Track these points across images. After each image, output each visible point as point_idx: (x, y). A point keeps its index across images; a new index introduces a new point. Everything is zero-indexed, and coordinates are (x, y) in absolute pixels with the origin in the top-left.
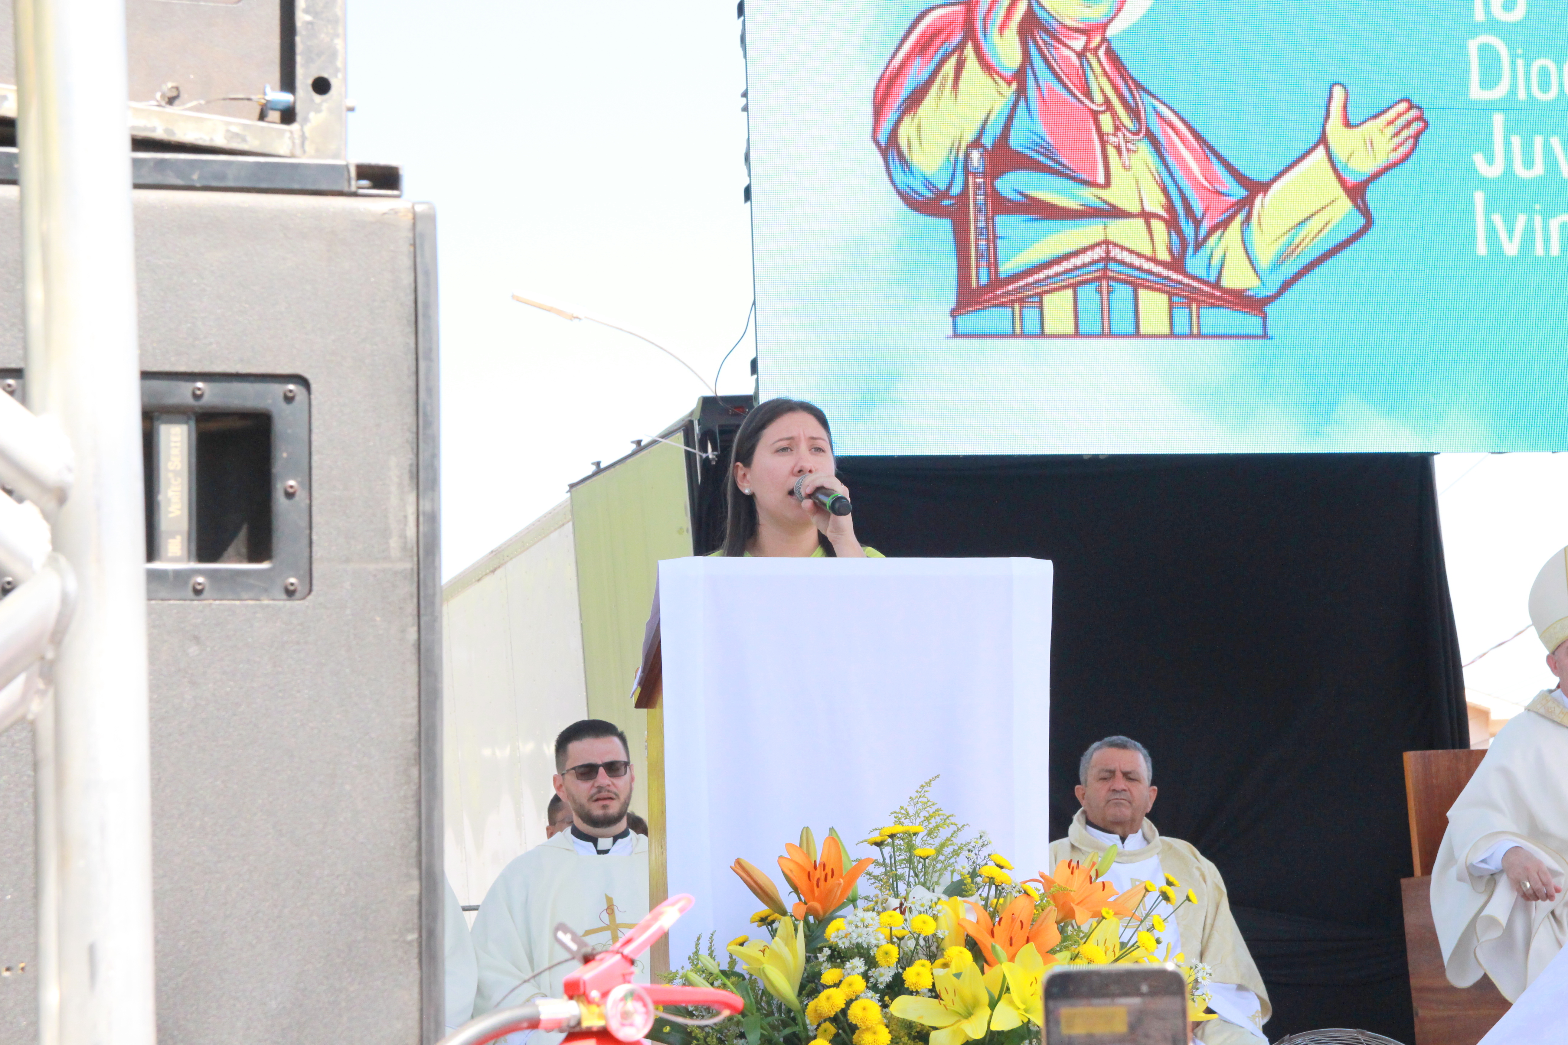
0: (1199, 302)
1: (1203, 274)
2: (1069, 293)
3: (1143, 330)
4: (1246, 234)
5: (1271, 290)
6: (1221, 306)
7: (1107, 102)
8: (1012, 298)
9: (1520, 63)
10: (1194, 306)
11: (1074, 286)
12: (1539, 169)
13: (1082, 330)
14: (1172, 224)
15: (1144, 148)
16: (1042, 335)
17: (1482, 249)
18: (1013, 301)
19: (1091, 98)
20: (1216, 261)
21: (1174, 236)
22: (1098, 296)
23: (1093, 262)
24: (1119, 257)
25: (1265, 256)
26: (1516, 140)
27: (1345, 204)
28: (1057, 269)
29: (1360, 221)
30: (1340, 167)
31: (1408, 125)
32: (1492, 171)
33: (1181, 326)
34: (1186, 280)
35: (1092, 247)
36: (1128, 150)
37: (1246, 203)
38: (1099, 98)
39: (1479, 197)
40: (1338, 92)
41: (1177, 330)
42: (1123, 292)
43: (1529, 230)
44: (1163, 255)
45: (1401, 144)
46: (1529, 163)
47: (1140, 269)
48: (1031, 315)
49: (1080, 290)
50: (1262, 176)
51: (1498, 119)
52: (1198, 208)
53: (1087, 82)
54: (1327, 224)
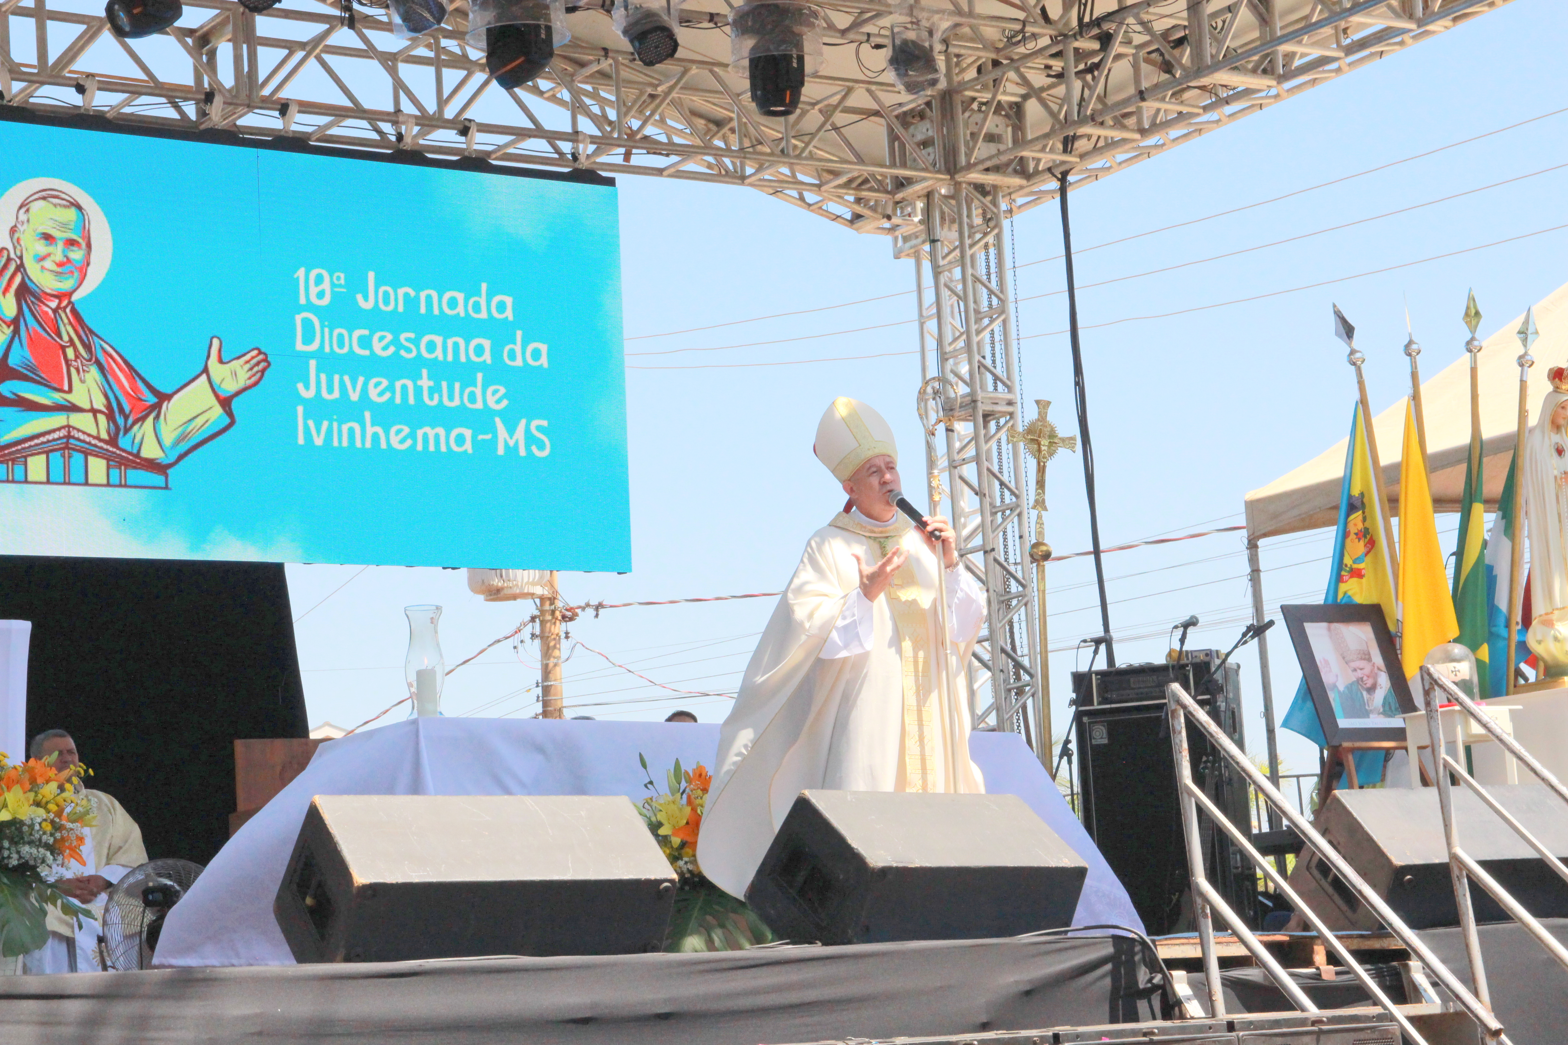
0: (126, 467)
1: (129, 449)
2: (44, 457)
3: (90, 481)
4: (157, 425)
5: (172, 459)
6: (140, 468)
7: (71, 340)
8: (7, 458)
9: (326, 330)
10: (123, 468)
11: (47, 453)
12: (336, 394)
13: (52, 479)
14: (110, 417)
15: (94, 371)
16: (26, 481)
17: (301, 441)
18: (8, 460)
19: (61, 337)
20: (137, 441)
21: (111, 425)
22: (62, 459)
23: (60, 438)
24: (76, 436)
25: (168, 439)
26: (323, 377)
27: (218, 410)
28: (36, 441)
29: (227, 420)
30: (216, 389)
31: (258, 364)
32: (309, 394)
33: (114, 479)
34: (118, 452)
35: (59, 429)
36: (84, 371)
37: (157, 407)
38: (66, 338)
39: (300, 409)
40: (216, 342)
41: (112, 481)
42: (78, 458)
43: (330, 432)
44: (104, 435)
45: (254, 375)
46: (330, 390)
47: (89, 443)
48: (19, 470)
49: (51, 455)
50: (168, 390)
51: (313, 363)
52: (127, 408)
53: (58, 328)
54: (207, 421)
